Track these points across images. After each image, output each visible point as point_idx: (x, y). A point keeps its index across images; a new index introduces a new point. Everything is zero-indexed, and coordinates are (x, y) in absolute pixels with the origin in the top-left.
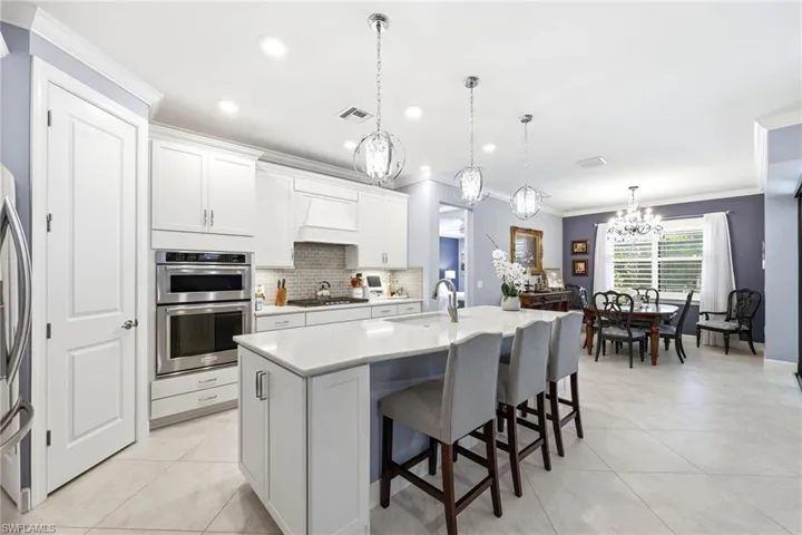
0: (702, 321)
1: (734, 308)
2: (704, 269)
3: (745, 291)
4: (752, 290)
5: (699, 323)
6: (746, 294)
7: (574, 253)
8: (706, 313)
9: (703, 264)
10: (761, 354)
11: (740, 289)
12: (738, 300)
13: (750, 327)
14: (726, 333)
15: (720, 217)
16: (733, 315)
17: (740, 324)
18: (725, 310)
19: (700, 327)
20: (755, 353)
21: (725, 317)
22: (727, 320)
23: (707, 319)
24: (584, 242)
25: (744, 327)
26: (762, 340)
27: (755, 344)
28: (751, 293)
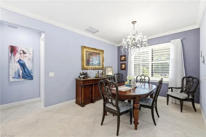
0: (169, 92)
1: (185, 86)
3: (190, 77)
4: (194, 77)
5: (168, 93)
6: (190, 79)
7: (121, 61)
8: (171, 88)
9: (170, 64)
11: (188, 76)
12: (187, 82)
13: (193, 96)
14: (182, 100)
15: (178, 41)
16: (184, 89)
17: (189, 96)
18: (181, 87)
19: (169, 95)
20: (196, 111)
21: (180, 90)
22: (181, 92)
23: (172, 91)
24: (125, 56)
25: (191, 97)
26: (198, 102)
27: (196, 104)
28: (193, 78)
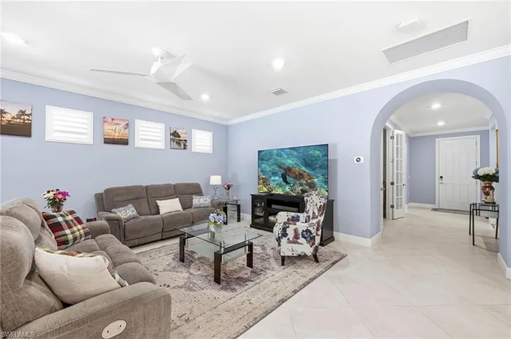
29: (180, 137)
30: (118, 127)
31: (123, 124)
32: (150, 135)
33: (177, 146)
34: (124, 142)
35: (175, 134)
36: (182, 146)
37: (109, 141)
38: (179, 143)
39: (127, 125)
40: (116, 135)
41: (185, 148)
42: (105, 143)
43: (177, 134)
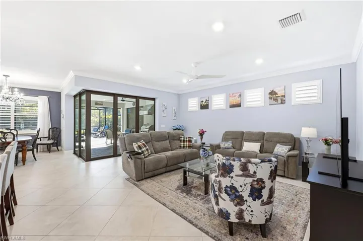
0: (39, 141)
1: (51, 135)
2: (39, 119)
3: (55, 128)
6: (55, 129)
8: (40, 138)
9: (39, 117)
10: (61, 150)
11: (53, 127)
12: (52, 132)
13: (57, 141)
15: (45, 98)
16: (51, 137)
17: (54, 141)
18: (48, 136)
19: (38, 144)
20: (59, 150)
21: (47, 139)
22: (48, 140)
23: (41, 140)
26: (60, 146)
27: (59, 147)
28: (57, 128)
29: (277, 94)
30: (235, 98)
31: (238, 95)
32: (255, 98)
33: (274, 102)
34: (239, 105)
35: (272, 93)
36: (280, 101)
37: (232, 106)
38: (276, 100)
39: (240, 95)
40: (234, 103)
41: (282, 103)
42: (230, 107)
43: (275, 92)
